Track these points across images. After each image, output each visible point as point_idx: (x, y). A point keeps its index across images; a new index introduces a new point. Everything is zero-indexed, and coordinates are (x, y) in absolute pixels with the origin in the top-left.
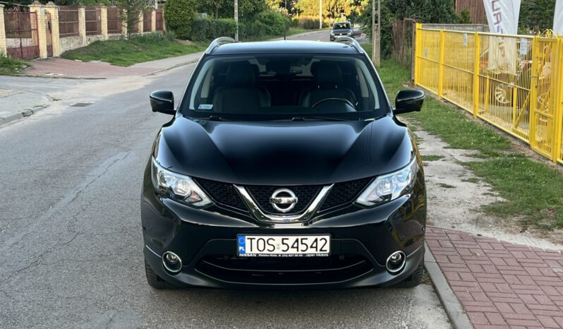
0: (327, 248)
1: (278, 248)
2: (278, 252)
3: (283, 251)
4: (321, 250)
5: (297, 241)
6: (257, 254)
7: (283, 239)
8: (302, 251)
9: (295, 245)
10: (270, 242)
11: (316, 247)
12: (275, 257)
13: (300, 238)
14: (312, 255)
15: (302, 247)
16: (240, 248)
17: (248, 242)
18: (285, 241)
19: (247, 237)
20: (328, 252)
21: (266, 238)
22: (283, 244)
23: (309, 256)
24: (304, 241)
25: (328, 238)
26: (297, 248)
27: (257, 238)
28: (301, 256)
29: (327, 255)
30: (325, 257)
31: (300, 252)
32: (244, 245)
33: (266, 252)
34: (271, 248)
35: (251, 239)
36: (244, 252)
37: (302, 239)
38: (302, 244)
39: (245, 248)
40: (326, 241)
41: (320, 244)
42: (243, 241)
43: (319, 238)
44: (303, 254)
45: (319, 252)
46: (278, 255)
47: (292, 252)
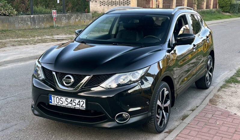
0: (84, 105)
1: (64, 103)
2: (64, 104)
3: (66, 104)
4: (82, 106)
5: (71, 100)
6: (56, 104)
7: (66, 99)
8: (74, 105)
9: (71, 103)
10: (61, 99)
11: (80, 105)
12: (63, 107)
13: (73, 99)
14: (78, 108)
15: (74, 104)
16: (50, 100)
17: (53, 98)
18: (67, 100)
19: (52, 96)
20: (85, 108)
21: (59, 97)
22: (66, 101)
23: (76, 108)
24: (74, 101)
25: (84, 101)
26: (72, 104)
27: (56, 97)
28: (73, 108)
29: (84, 109)
30: (84, 110)
31: (73, 106)
32: (51, 99)
33: (59, 104)
34: (62, 103)
35: (54, 97)
36: (51, 103)
37: (74, 100)
38: (74, 102)
39: (52, 101)
40: (84, 102)
41: (82, 103)
42: (51, 97)
43: (81, 100)
44: (74, 107)
45: (81, 107)
46: (64, 106)
47: (70, 105)
